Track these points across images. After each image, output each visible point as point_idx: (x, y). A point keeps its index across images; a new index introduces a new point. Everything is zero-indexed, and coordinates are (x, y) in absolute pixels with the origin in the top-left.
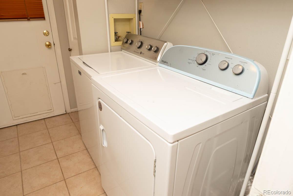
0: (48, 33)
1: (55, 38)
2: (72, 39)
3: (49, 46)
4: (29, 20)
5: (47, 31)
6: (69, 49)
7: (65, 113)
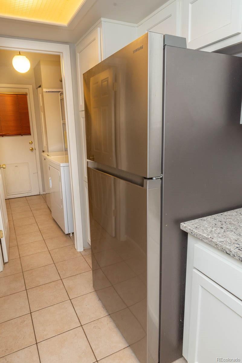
0: (32, 143)
1: (36, 145)
2: (45, 145)
3: (32, 150)
4: (22, 135)
5: (32, 142)
6: (43, 151)
7: (39, 194)
